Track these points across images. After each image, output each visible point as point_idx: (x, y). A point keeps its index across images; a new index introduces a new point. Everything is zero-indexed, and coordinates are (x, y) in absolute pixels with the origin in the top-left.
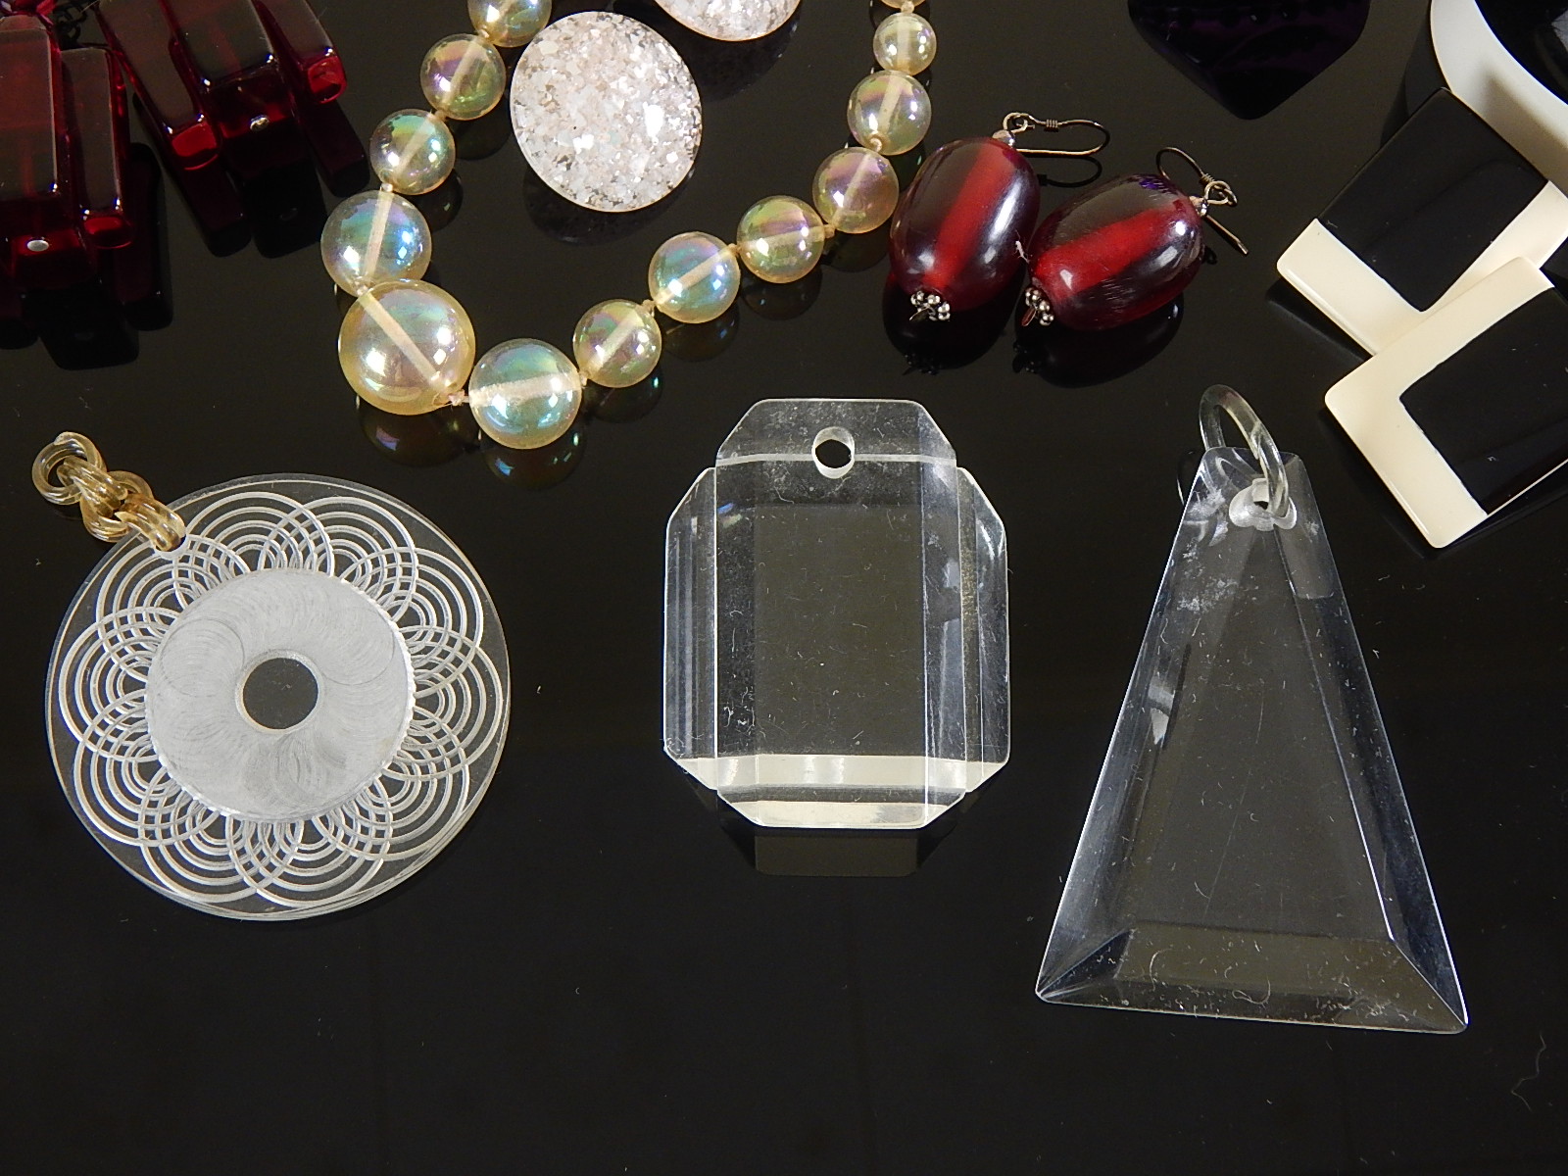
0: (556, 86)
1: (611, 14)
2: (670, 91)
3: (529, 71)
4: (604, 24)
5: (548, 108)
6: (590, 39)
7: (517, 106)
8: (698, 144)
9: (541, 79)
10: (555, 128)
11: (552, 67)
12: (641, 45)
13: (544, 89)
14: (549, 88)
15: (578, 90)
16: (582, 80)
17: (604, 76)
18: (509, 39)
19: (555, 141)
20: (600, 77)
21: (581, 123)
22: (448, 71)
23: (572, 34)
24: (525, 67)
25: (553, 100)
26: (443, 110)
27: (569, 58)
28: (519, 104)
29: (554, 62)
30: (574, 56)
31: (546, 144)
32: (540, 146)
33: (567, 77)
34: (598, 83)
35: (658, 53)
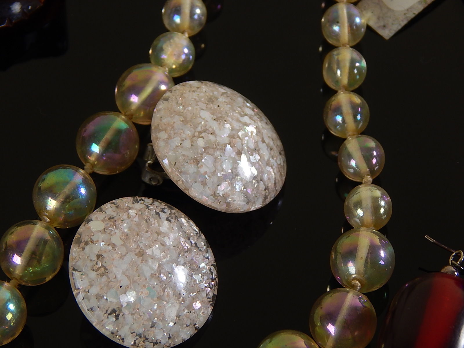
0: (105, 255)
1: (143, 198)
2: (193, 254)
3: (82, 245)
4: (139, 206)
5: (99, 272)
6: (129, 217)
7: (74, 272)
8: (216, 293)
9: (92, 250)
10: (105, 288)
11: (101, 240)
12: (168, 220)
13: (95, 258)
14: (99, 256)
15: (122, 257)
16: (125, 249)
17: (141, 245)
18: (65, 221)
19: (105, 298)
20: (138, 246)
21: (125, 282)
22: (19, 249)
23: (114, 214)
24: (79, 242)
25: (102, 266)
26: (17, 279)
27: (113, 232)
28: (76, 270)
29: (102, 236)
30: (117, 231)
31: (98, 301)
32: (94, 303)
33: (113, 248)
34: (138, 251)
35: (181, 225)
